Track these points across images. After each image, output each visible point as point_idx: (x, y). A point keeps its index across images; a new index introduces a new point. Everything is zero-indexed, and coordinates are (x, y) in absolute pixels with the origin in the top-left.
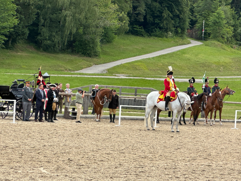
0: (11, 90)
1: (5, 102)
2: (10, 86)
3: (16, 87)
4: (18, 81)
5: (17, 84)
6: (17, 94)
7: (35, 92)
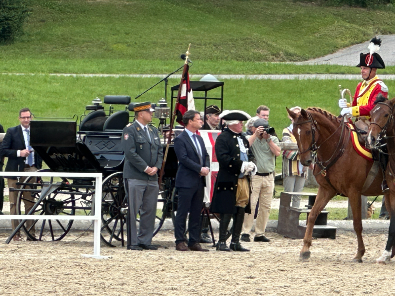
0: (83, 135)
1: (61, 181)
2: (78, 123)
3: (99, 124)
4: (107, 102)
5: (103, 115)
6: (106, 149)
7: (170, 141)
